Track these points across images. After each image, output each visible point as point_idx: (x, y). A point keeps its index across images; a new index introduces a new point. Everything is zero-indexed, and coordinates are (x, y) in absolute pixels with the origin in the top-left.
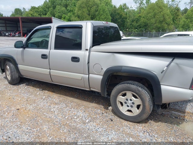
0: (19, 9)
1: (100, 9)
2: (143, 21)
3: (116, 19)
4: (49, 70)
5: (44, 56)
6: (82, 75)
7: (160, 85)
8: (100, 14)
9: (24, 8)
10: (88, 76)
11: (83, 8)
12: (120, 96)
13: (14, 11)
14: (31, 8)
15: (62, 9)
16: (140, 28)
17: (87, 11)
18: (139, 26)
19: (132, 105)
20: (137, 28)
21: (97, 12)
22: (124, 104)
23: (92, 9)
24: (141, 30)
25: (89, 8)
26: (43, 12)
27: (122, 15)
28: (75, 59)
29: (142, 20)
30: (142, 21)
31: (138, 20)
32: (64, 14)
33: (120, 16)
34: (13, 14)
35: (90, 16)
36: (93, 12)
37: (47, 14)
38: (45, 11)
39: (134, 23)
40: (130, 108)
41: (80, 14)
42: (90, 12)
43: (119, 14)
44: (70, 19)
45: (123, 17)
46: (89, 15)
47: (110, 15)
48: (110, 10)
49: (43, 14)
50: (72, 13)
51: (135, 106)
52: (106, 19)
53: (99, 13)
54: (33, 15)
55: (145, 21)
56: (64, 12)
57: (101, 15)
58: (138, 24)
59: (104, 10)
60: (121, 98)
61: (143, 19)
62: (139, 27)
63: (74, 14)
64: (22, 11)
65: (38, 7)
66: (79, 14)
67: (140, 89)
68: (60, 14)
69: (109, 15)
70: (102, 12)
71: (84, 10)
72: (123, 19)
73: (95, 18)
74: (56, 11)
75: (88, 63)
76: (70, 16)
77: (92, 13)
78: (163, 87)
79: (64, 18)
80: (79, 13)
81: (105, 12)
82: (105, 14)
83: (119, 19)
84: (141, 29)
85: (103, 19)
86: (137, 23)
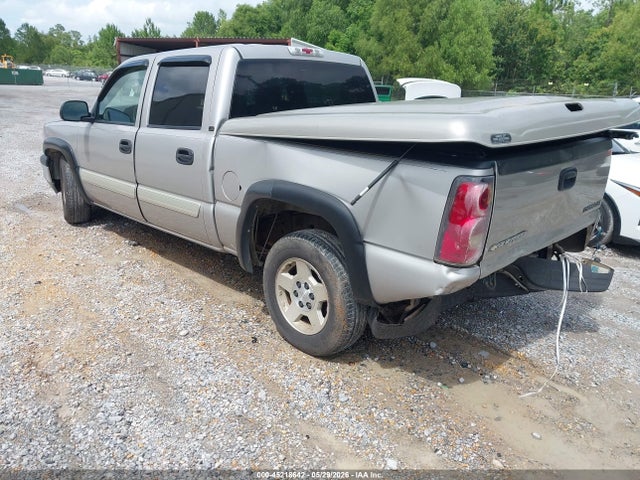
0: (207, 14)
1: (457, 11)
2: (616, 51)
3: (515, 45)
4: (134, 186)
5: (125, 146)
6: (199, 204)
7: (362, 243)
8: (454, 28)
9: (222, 12)
10: (212, 206)
11: (395, 7)
12: (284, 271)
13: (192, 21)
14: (238, 10)
15: (331, 12)
16: (602, 77)
17: (410, 19)
18: (597, 70)
19: (309, 300)
20: (587, 80)
21: (445, 22)
22: (292, 296)
23: (426, 10)
24: (603, 86)
25: (416, 7)
26: (270, 22)
27: (536, 30)
28: (185, 156)
29: (612, 48)
30: (612, 52)
31: (597, 49)
32: (337, 27)
33: (530, 35)
34: (188, 30)
35: (419, 36)
36: (430, 20)
37: (283, 29)
38: (278, 18)
39: (582, 62)
40: (305, 312)
41: (385, 27)
42: (419, 21)
43: (524, 27)
44: (352, 43)
45: (539, 36)
46: (415, 30)
47: (491, 30)
48: (492, 11)
49: (271, 30)
50: (361, 24)
51: (316, 304)
52: (473, 44)
53: (450, 26)
54: (240, 31)
55: (621, 54)
56: (335, 23)
57: (456, 33)
58: (593, 66)
59: (468, 15)
60: (285, 279)
61: (617, 45)
62: (597, 74)
63: (365, 28)
64: (216, 19)
65: (259, 6)
66: (381, 29)
67: (323, 253)
68: (321, 29)
69: (487, 29)
70: (460, 22)
71: (399, 14)
72: (539, 44)
73: (436, 43)
74: (309, 20)
75: (212, 168)
76: (354, 36)
77: (424, 25)
78: (371, 251)
79: (334, 43)
80: (381, 24)
81: (474, 20)
82: (472, 26)
83: (523, 45)
84: (603, 82)
85: (462, 45)
86: (590, 60)
